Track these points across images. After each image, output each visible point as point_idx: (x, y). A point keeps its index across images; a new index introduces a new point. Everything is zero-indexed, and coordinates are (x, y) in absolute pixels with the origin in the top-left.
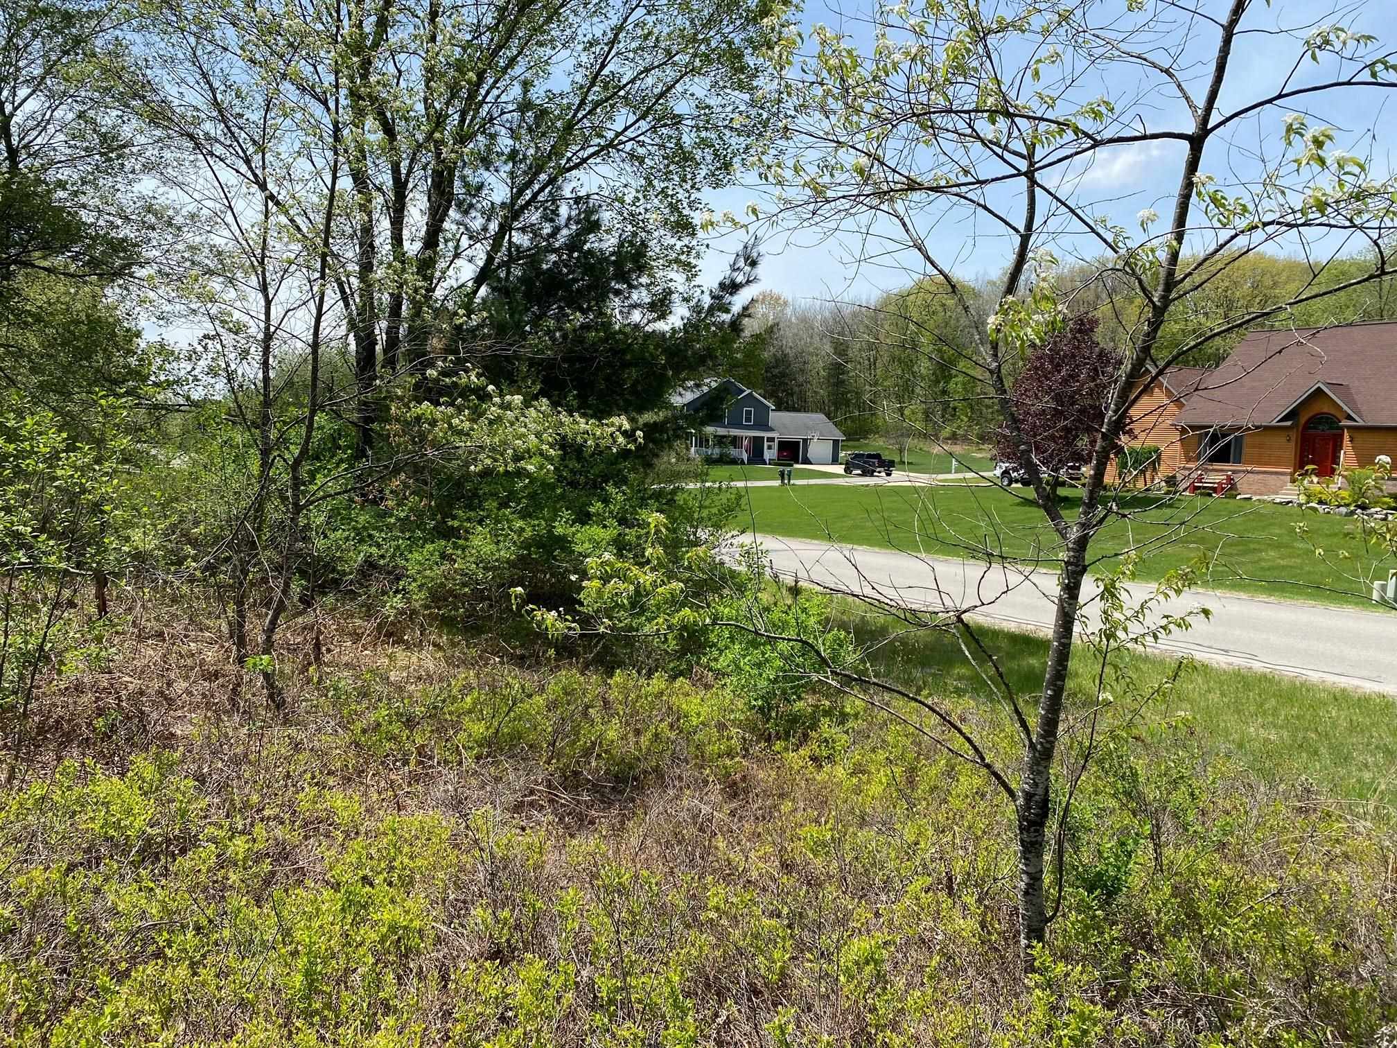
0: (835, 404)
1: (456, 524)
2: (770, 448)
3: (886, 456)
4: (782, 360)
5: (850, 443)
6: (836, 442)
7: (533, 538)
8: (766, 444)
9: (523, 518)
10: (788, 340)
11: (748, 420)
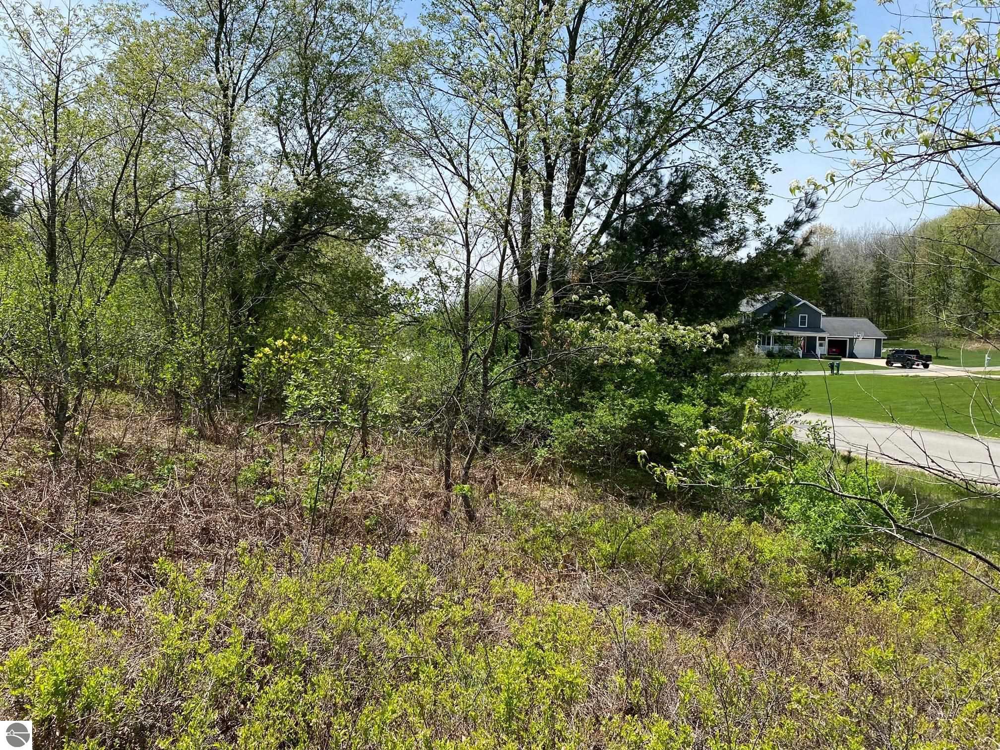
0: (877, 310)
1: (585, 400)
2: (821, 345)
3: (924, 352)
4: (831, 277)
5: (890, 342)
6: (878, 341)
7: (640, 411)
8: (818, 342)
9: (633, 397)
10: (836, 262)
11: (803, 323)
